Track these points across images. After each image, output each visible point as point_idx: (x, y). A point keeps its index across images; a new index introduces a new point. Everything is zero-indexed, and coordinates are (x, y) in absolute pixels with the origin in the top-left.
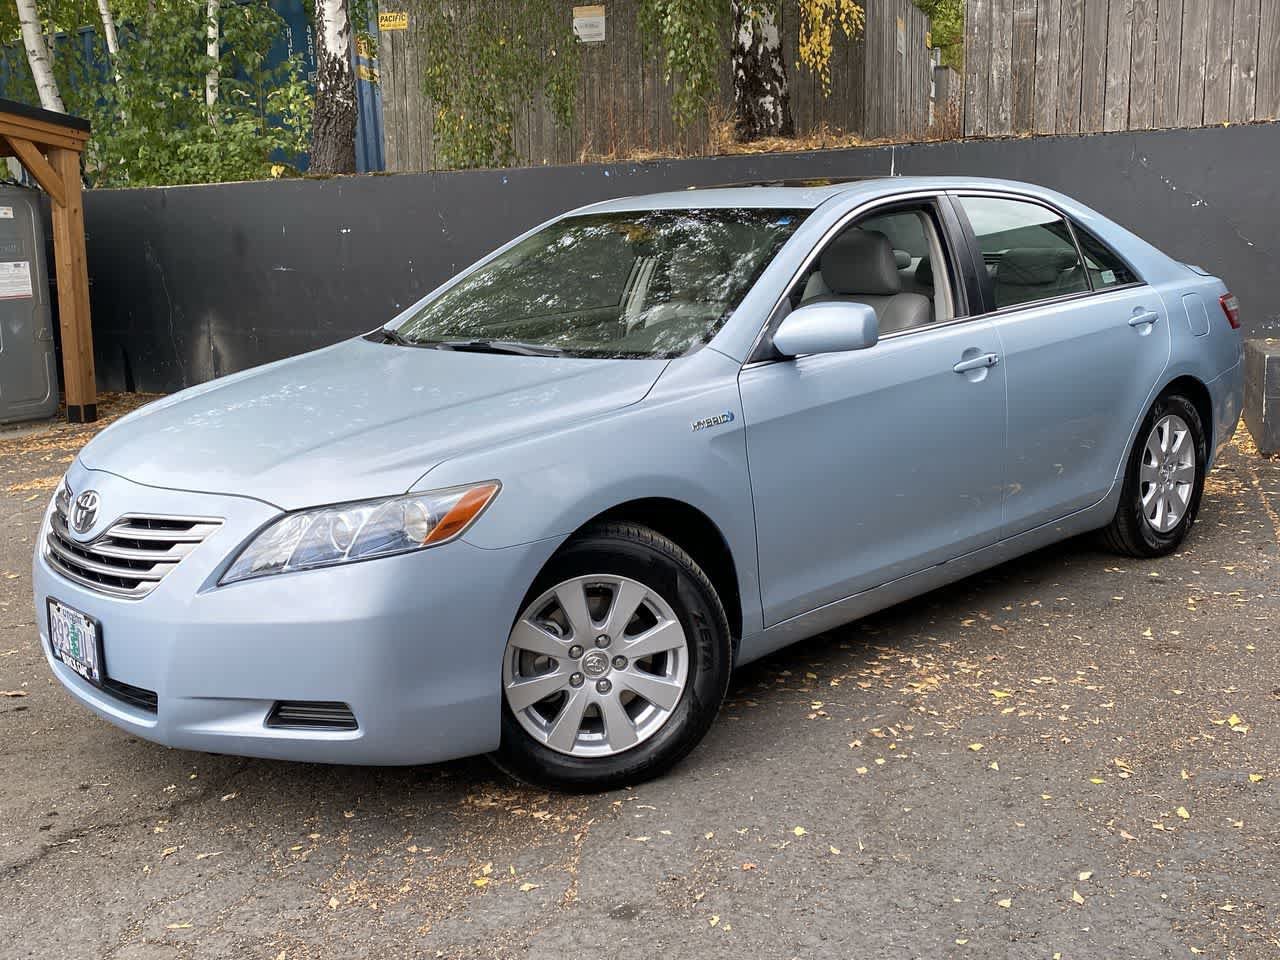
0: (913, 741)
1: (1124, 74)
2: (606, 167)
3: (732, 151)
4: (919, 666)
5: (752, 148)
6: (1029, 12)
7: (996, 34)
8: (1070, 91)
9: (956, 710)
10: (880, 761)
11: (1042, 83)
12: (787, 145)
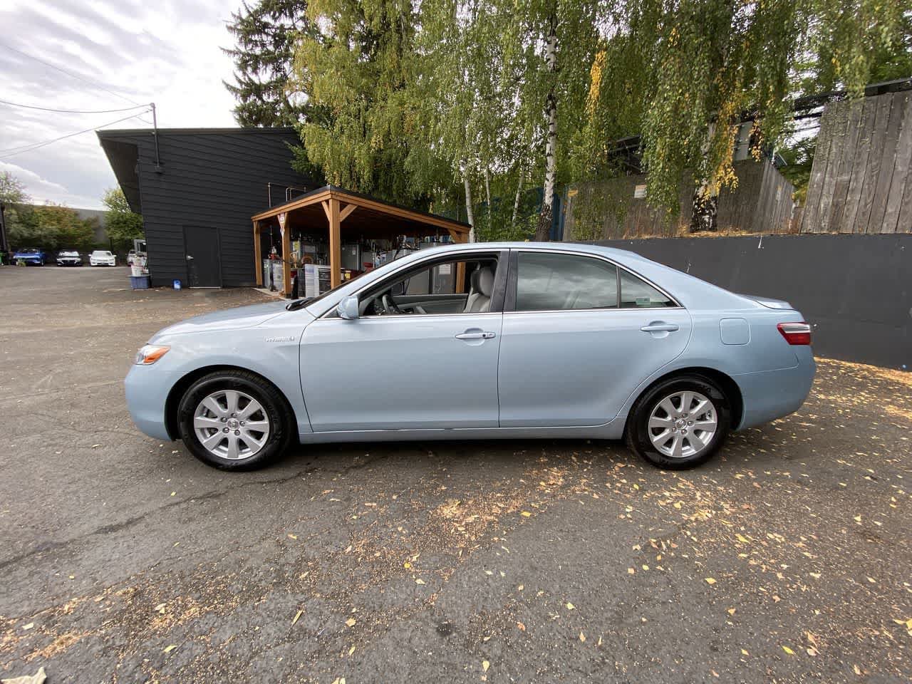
0: (672, 558)
1: (897, 206)
2: (632, 241)
3: (685, 236)
4: (699, 499)
5: (696, 235)
6: (846, 178)
7: (826, 187)
8: (864, 214)
9: (710, 542)
10: (646, 568)
11: (848, 210)
12: (710, 234)
